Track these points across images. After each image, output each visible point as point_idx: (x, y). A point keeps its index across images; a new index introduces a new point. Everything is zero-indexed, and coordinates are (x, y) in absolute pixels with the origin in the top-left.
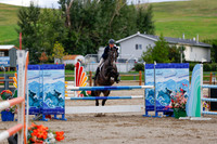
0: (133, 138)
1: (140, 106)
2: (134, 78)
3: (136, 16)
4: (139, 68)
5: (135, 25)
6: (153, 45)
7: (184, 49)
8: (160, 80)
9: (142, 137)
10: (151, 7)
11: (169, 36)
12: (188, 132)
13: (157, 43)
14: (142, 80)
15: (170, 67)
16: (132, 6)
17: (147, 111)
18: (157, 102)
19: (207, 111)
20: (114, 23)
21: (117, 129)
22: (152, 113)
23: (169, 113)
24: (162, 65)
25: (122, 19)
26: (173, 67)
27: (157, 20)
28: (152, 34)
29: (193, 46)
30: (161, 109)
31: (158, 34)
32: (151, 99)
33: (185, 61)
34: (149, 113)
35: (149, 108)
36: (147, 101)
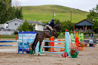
0: (13, 63)
1: (16, 49)
2: (14, 37)
3: (15, 11)
4: (16, 33)
5: (15, 15)
6: (22, 24)
7: (35, 26)
8: (25, 38)
9: (16, 62)
10: (22, 8)
11: (29, 20)
12: (36, 60)
13: (24, 23)
14: (17, 38)
15: (29, 33)
16: (14, 7)
17: (19, 51)
18: (23, 47)
19: (44, 51)
20: (6, 14)
21: (6, 59)
22: (21, 52)
23: (28, 52)
24: (25, 32)
25: (9, 13)
26: (30, 33)
27: (24, 13)
28: (22, 19)
29: (39, 24)
30: (25, 50)
31: (24, 19)
32: (21, 46)
33: (35, 31)
34: (20, 52)
35: (20, 50)
36: (19, 47)
